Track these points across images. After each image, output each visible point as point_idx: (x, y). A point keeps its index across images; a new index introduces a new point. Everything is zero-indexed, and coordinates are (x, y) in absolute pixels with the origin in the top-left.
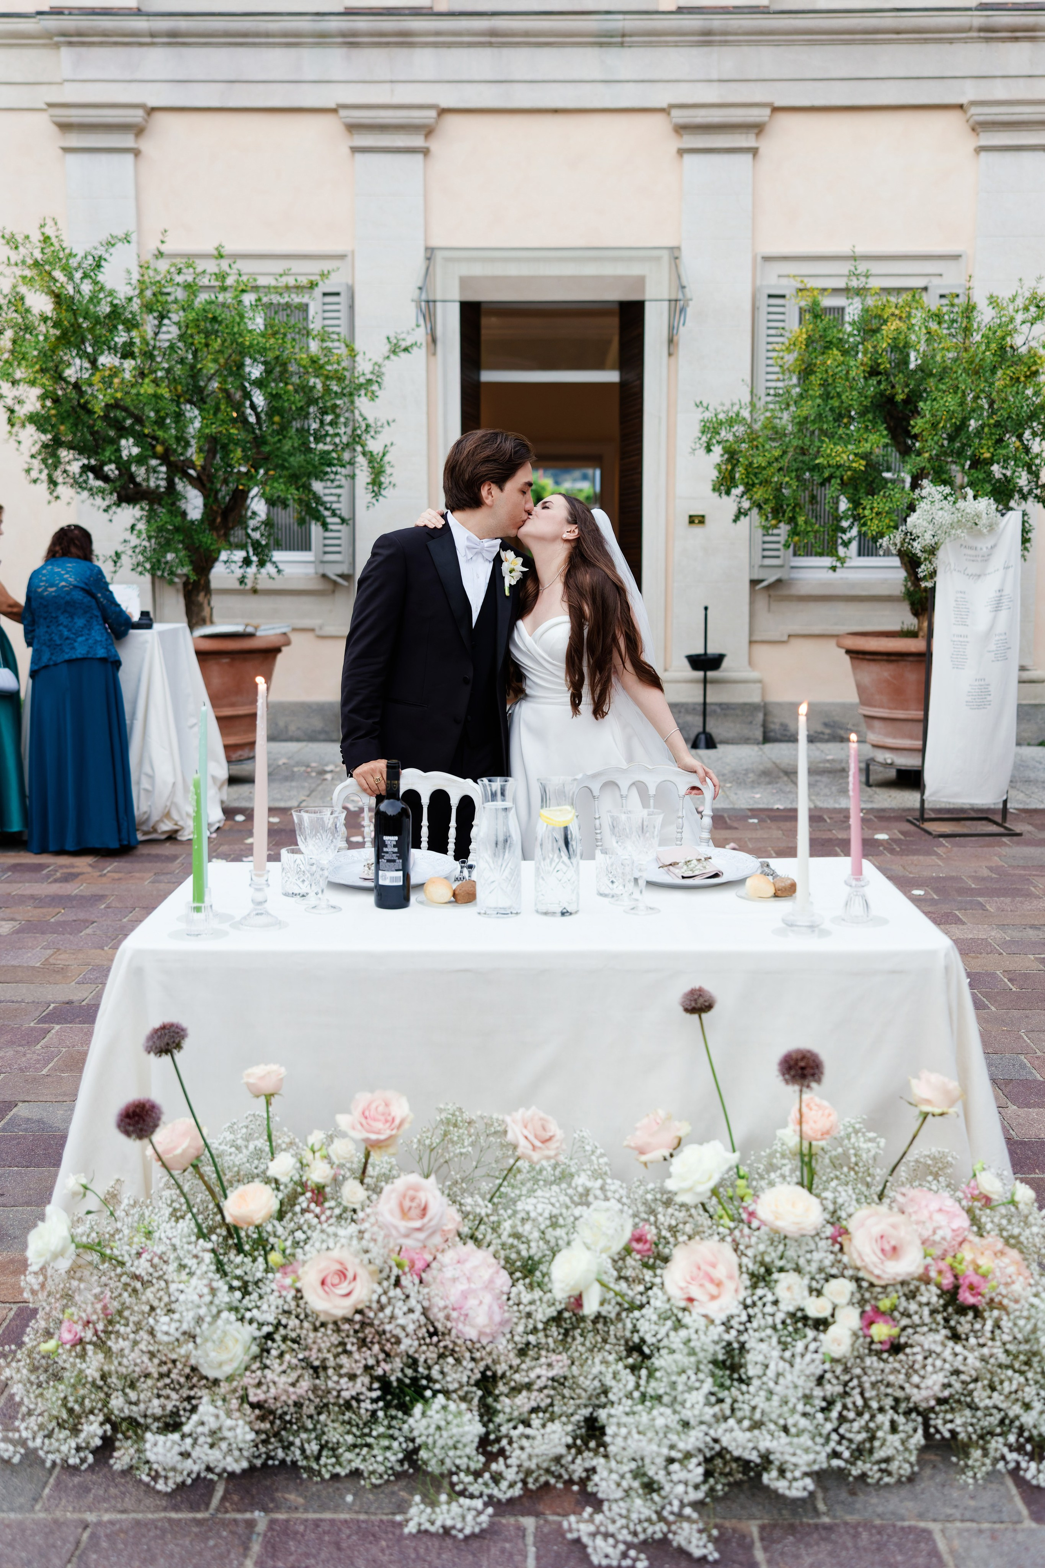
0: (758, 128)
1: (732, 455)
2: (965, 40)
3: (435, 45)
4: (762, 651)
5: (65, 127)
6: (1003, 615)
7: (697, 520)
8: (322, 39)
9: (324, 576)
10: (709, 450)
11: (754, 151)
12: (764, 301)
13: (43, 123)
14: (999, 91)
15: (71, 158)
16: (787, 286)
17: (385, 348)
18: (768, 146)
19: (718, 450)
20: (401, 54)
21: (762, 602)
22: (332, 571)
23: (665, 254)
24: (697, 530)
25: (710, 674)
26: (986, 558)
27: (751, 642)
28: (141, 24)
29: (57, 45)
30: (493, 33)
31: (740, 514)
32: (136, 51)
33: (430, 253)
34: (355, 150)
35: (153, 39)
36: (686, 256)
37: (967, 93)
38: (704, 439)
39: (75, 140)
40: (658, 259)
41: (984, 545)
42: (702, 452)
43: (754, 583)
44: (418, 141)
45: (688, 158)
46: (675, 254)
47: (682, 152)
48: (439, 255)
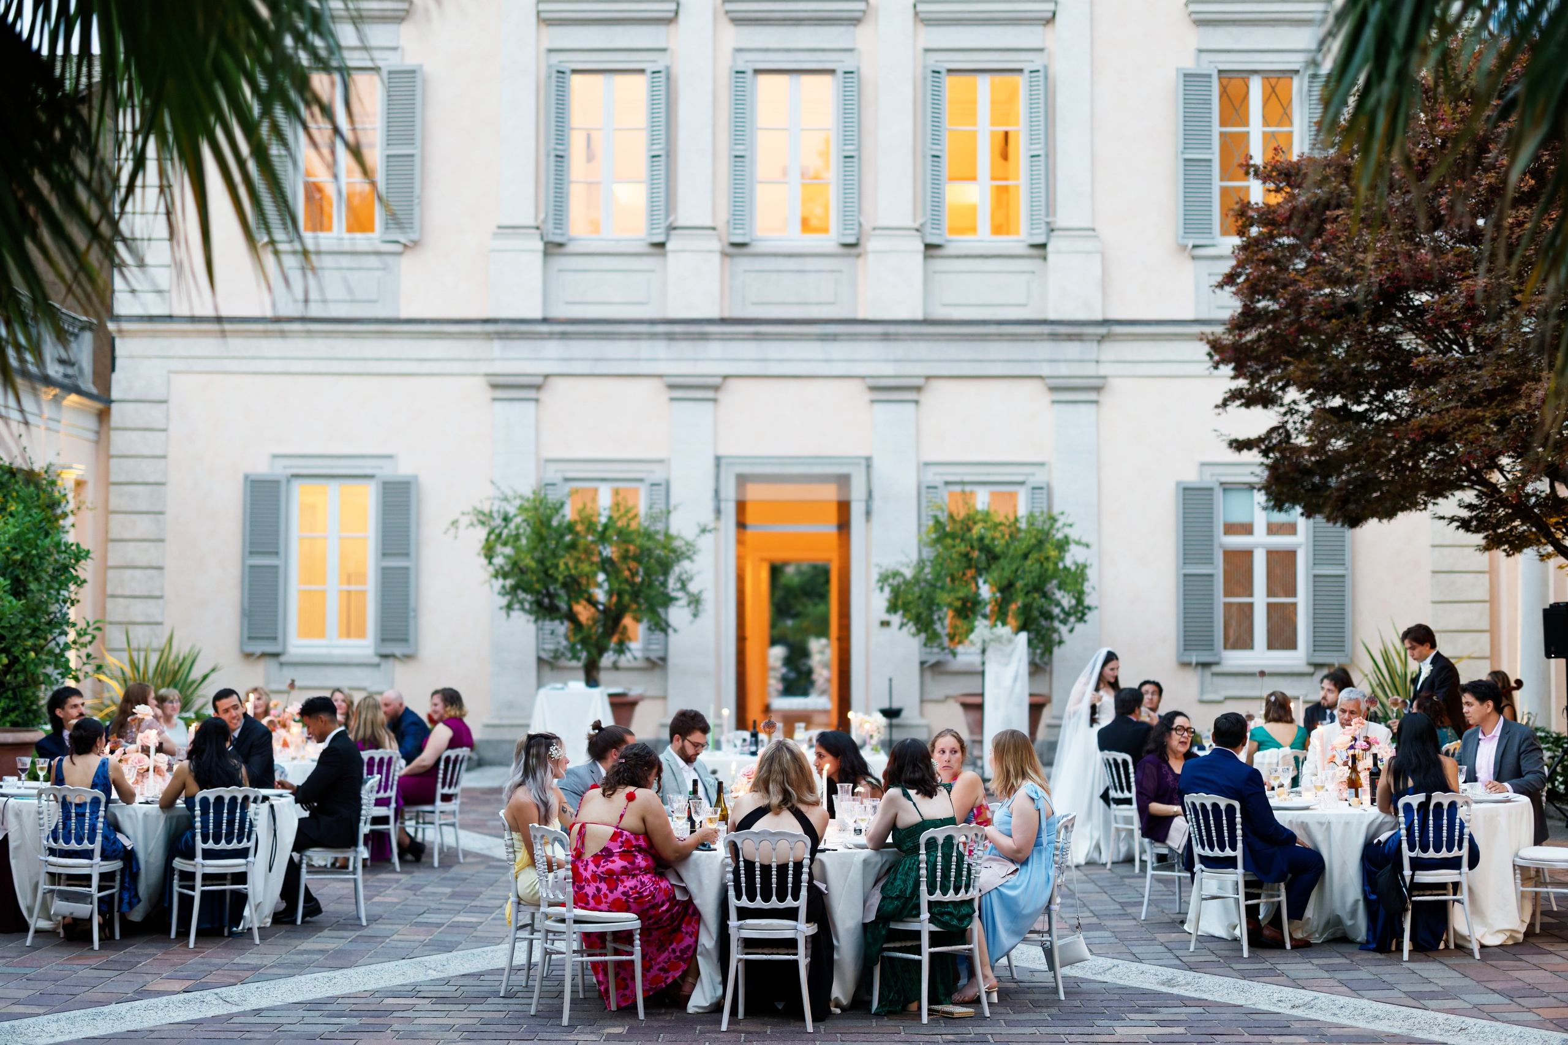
0: (918, 389)
1: (896, 593)
2: (1041, 340)
3: (722, 339)
4: (930, 708)
5: (495, 386)
6: (1019, 684)
7: (885, 624)
8: (653, 336)
9: (648, 659)
10: (882, 589)
11: (916, 402)
12: (924, 491)
13: (481, 383)
14: (1064, 370)
15: (498, 404)
16: (938, 480)
17: (697, 530)
18: (926, 398)
19: (887, 590)
20: (701, 345)
21: (928, 675)
22: (653, 656)
23: (863, 462)
24: (886, 630)
25: (895, 721)
26: (1010, 655)
27: (922, 701)
28: (544, 328)
29: (492, 339)
30: (757, 334)
31: (902, 625)
32: (539, 344)
33: (718, 460)
34: (672, 399)
35: (551, 336)
36: (876, 463)
37: (1045, 370)
38: (880, 584)
39: (500, 394)
40: (858, 464)
41: (1009, 648)
42: (878, 591)
43: (922, 663)
44: (710, 394)
45: (877, 406)
46: (868, 460)
47: (873, 401)
48: (723, 462)
